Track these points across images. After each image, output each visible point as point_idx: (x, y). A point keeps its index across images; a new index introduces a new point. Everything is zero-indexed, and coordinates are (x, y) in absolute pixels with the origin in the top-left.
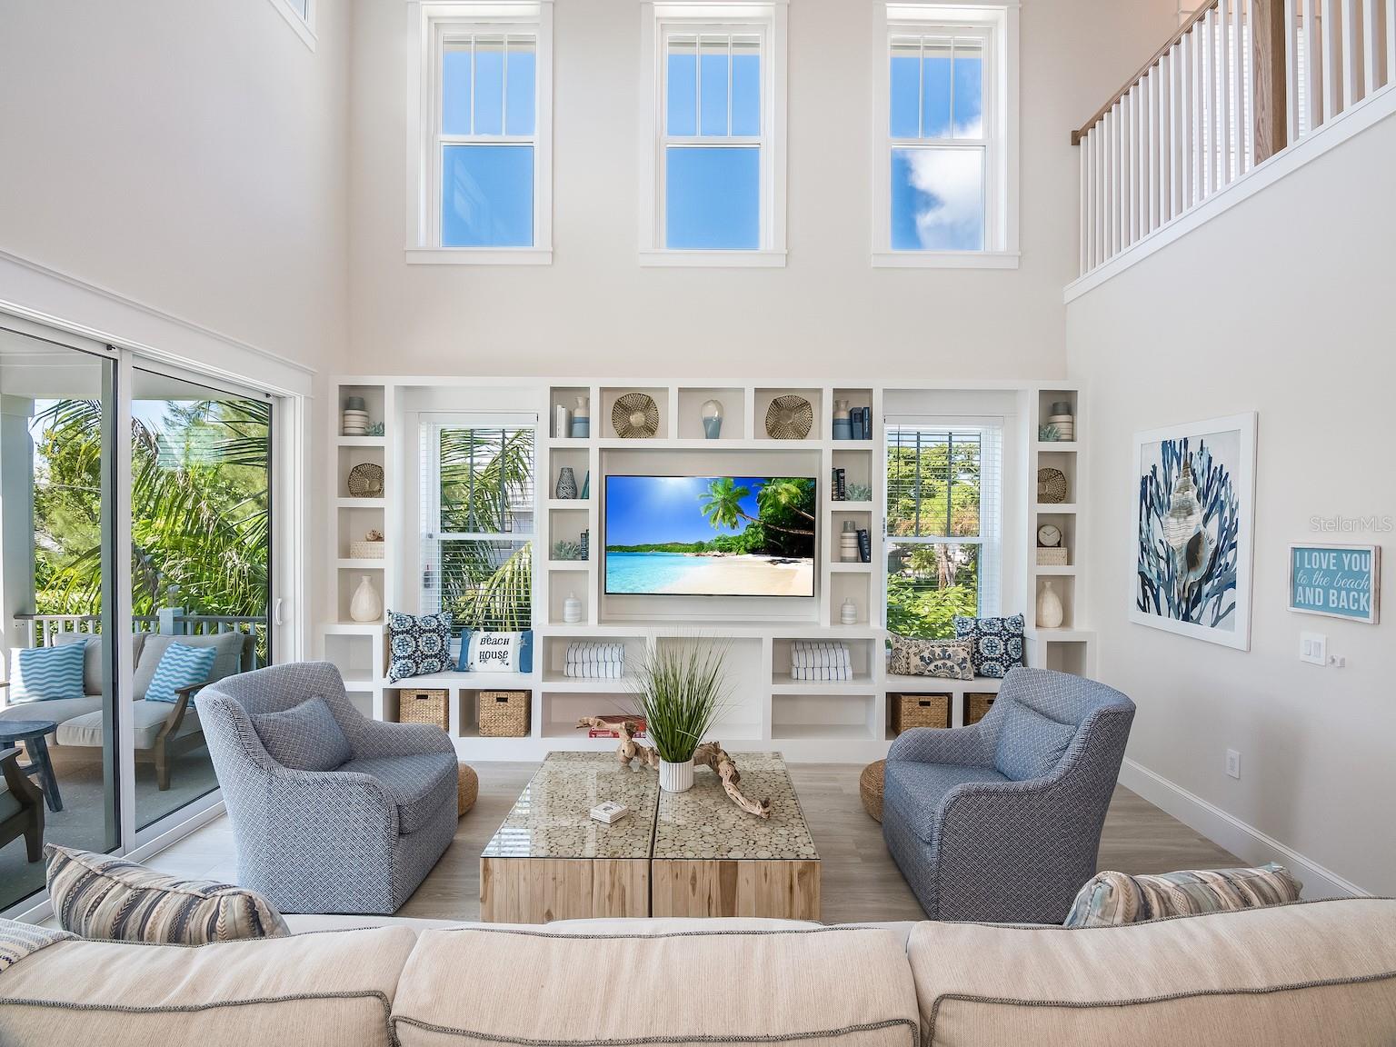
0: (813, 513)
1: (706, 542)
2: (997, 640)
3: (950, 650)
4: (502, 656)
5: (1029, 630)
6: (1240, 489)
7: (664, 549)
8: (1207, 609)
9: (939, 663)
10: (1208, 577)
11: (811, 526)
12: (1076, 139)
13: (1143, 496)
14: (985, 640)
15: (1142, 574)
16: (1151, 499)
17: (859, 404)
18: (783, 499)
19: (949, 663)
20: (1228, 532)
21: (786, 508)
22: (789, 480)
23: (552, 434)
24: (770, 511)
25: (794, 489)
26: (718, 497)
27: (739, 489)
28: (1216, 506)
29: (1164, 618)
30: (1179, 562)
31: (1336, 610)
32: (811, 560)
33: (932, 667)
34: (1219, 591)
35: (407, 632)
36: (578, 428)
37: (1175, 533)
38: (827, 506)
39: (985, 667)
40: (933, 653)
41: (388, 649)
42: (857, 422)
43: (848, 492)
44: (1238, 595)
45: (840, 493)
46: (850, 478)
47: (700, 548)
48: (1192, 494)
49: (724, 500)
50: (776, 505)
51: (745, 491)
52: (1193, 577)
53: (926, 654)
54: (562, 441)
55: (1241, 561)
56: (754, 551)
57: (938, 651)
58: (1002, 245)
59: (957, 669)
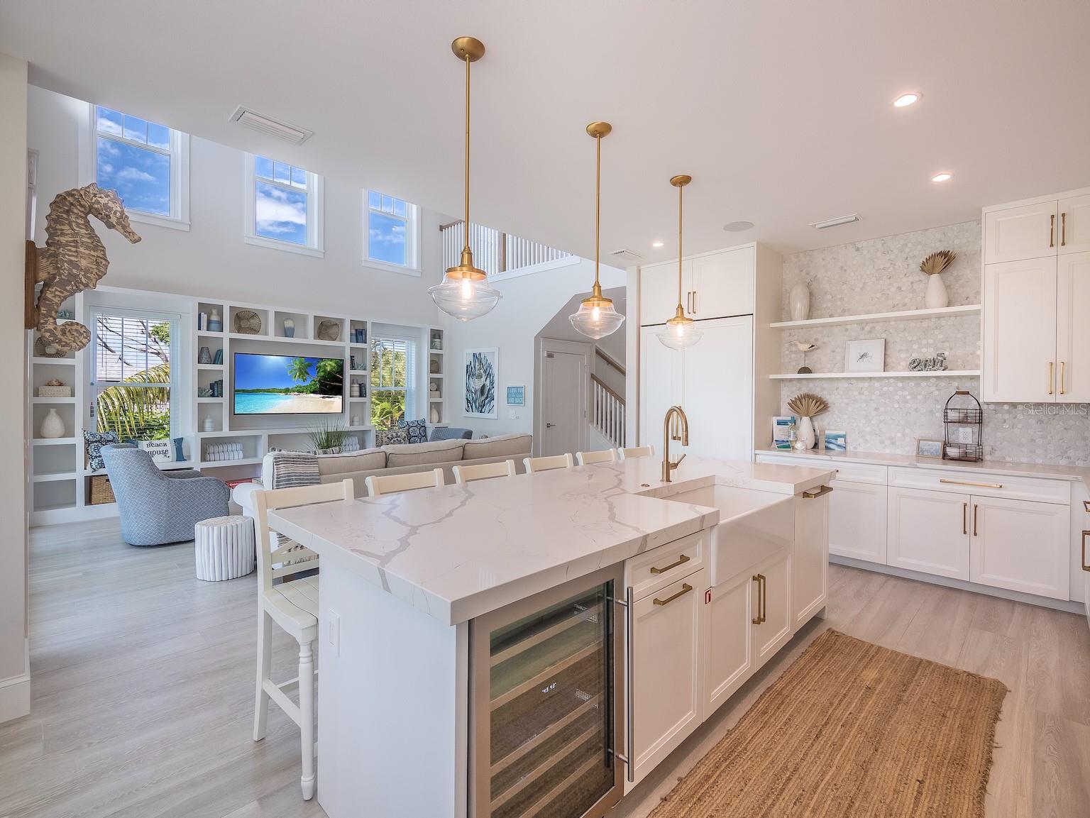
0: (342, 375)
1: (290, 388)
2: (416, 428)
3: (399, 434)
4: (165, 453)
5: (428, 424)
6: (495, 371)
7: (268, 391)
8: (487, 408)
9: (395, 439)
10: (487, 398)
11: (341, 381)
12: (441, 228)
13: (467, 372)
14: (412, 429)
15: (467, 399)
16: (470, 373)
17: (360, 327)
18: (328, 369)
19: (399, 439)
20: (492, 383)
21: (329, 373)
22: (331, 360)
23: (200, 329)
24: (322, 374)
25: (334, 365)
26: (297, 367)
27: (307, 363)
28: (489, 375)
29: (474, 413)
30: (478, 393)
31: (517, 403)
32: (341, 397)
33: (392, 441)
34: (490, 402)
35: (99, 441)
36: (213, 326)
37: (476, 384)
38: (348, 372)
39: (412, 439)
40: (392, 435)
41: (87, 451)
42: (359, 334)
43: (356, 366)
44: (494, 403)
45: (353, 367)
46: (357, 360)
47: (287, 391)
48: (482, 371)
49: (300, 368)
50: (325, 371)
51: (309, 364)
52: (483, 398)
53: (390, 436)
54: (204, 333)
55: (495, 392)
56: (314, 392)
57: (394, 434)
58: (415, 266)
59: (402, 441)
